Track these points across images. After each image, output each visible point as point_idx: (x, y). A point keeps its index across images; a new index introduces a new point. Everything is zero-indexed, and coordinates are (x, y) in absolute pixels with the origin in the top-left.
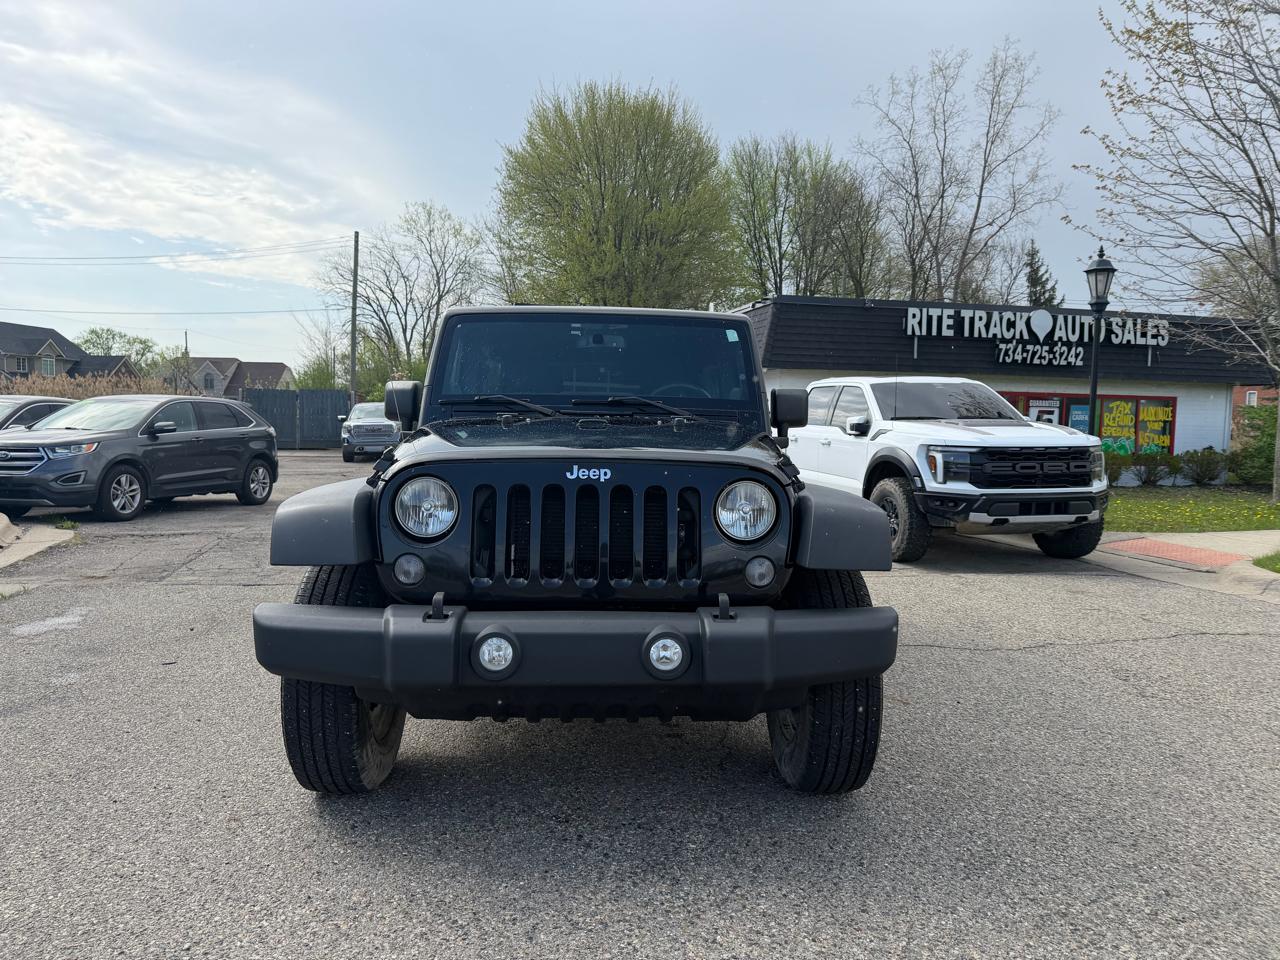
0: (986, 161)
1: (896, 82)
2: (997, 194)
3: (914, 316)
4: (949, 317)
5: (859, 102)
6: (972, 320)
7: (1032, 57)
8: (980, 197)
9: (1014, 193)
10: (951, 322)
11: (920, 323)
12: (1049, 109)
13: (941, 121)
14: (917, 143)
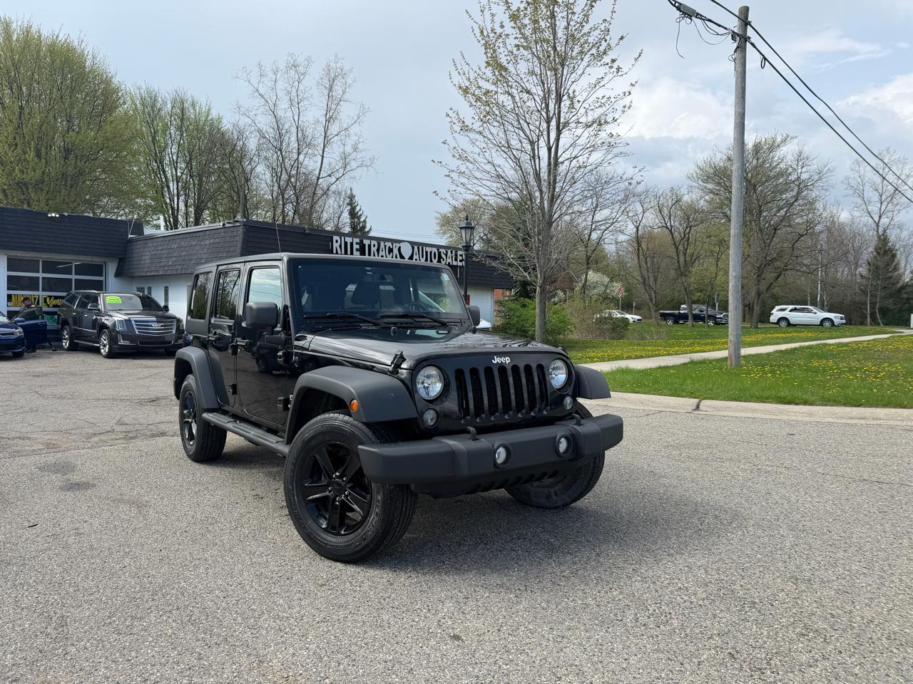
0: (325, 133)
1: (263, 68)
2: (333, 156)
3: (337, 241)
4: (357, 243)
5: (236, 77)
6: (370, 246)
7: (351, 70)
8: (323, 157)
9: (345, 157)
10: (358, 247)
11: (340, 246)
12: (362, 106)
13: (296, 103)
14: (280, 113)
